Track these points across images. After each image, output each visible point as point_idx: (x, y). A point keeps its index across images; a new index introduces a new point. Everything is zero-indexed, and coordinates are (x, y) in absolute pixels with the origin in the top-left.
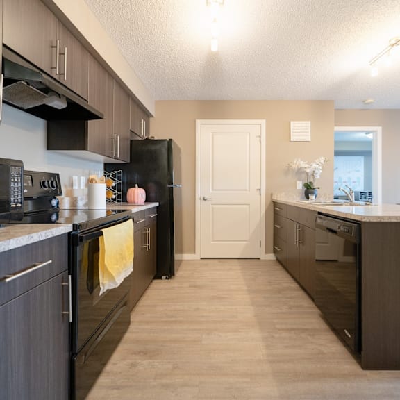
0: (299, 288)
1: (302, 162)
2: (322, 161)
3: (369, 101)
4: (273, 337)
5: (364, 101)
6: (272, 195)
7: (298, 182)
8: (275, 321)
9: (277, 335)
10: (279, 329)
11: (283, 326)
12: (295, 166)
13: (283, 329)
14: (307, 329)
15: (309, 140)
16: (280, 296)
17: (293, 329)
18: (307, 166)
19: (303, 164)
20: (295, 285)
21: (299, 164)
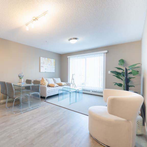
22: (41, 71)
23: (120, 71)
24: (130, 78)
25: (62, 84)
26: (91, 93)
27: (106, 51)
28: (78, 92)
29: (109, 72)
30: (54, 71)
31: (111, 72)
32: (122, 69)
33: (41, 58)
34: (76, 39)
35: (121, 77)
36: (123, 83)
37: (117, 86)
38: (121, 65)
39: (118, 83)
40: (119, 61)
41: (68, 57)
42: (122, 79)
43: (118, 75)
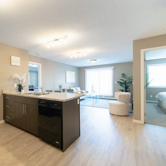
0: (25, 132)
1: (18, 75)
2: (26, 75)
3: (39, 54)
4: (29, 161)
5: (38, 54)
6: (2, 91)
7: (15, 84)
8: (25, 153)
9: (30, 159)
10: (29, 156)
11: (30, 153)
12: (14, 77)
13: (31, 155)
14: (39, 149)
15: (19, 66)
16: (19, 140)
17: (35, 152)
18: (20, 77)
19: (18, 76)
20: (22, 132)
21: (16, 76)
22: (67, 82)
23: (122, 82)
24: (128, 86)
25: (83, 92)
26: (104, 97)
27: (113, 67)
28: (94, 98)
29: (116, 82)
30: (75, 82)
31: (117, 82)
32: (123, 80)
33: (67, 71)
34: (95, 60)
35: (123, 85)
36: (124, 89)
37: (120, 91)
38: (123, 77)
39: (121, 89)
40: (122, 74)
41: (85, 70)
42: (124, 87)
43: (121, 84)
